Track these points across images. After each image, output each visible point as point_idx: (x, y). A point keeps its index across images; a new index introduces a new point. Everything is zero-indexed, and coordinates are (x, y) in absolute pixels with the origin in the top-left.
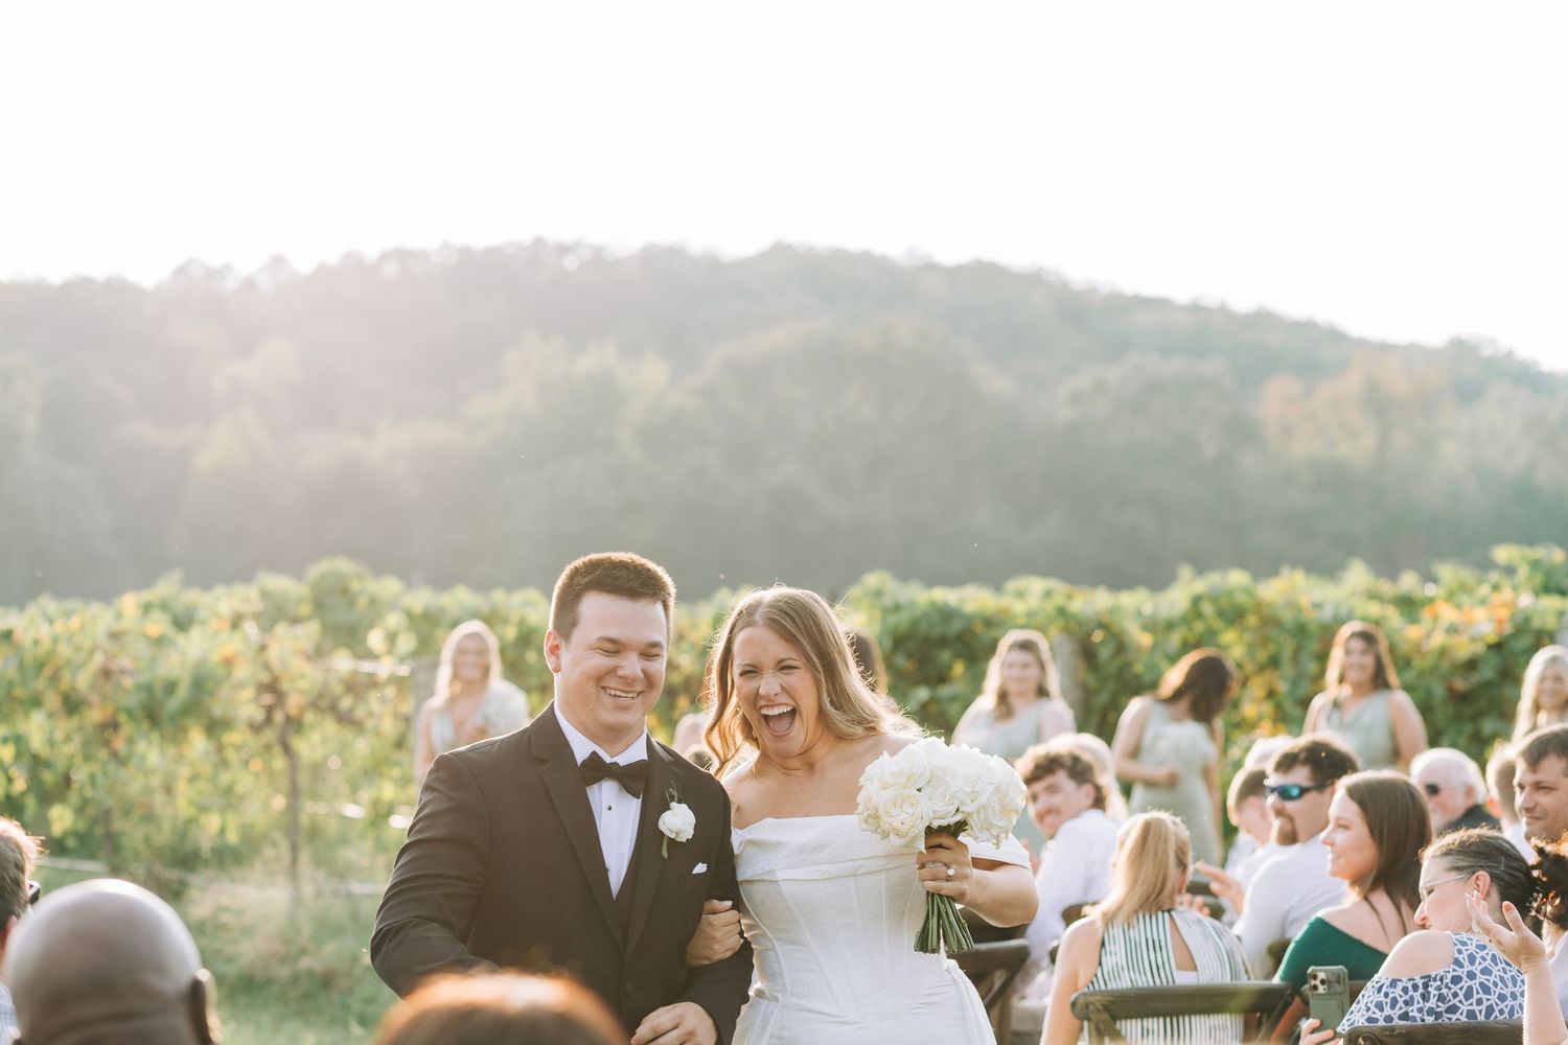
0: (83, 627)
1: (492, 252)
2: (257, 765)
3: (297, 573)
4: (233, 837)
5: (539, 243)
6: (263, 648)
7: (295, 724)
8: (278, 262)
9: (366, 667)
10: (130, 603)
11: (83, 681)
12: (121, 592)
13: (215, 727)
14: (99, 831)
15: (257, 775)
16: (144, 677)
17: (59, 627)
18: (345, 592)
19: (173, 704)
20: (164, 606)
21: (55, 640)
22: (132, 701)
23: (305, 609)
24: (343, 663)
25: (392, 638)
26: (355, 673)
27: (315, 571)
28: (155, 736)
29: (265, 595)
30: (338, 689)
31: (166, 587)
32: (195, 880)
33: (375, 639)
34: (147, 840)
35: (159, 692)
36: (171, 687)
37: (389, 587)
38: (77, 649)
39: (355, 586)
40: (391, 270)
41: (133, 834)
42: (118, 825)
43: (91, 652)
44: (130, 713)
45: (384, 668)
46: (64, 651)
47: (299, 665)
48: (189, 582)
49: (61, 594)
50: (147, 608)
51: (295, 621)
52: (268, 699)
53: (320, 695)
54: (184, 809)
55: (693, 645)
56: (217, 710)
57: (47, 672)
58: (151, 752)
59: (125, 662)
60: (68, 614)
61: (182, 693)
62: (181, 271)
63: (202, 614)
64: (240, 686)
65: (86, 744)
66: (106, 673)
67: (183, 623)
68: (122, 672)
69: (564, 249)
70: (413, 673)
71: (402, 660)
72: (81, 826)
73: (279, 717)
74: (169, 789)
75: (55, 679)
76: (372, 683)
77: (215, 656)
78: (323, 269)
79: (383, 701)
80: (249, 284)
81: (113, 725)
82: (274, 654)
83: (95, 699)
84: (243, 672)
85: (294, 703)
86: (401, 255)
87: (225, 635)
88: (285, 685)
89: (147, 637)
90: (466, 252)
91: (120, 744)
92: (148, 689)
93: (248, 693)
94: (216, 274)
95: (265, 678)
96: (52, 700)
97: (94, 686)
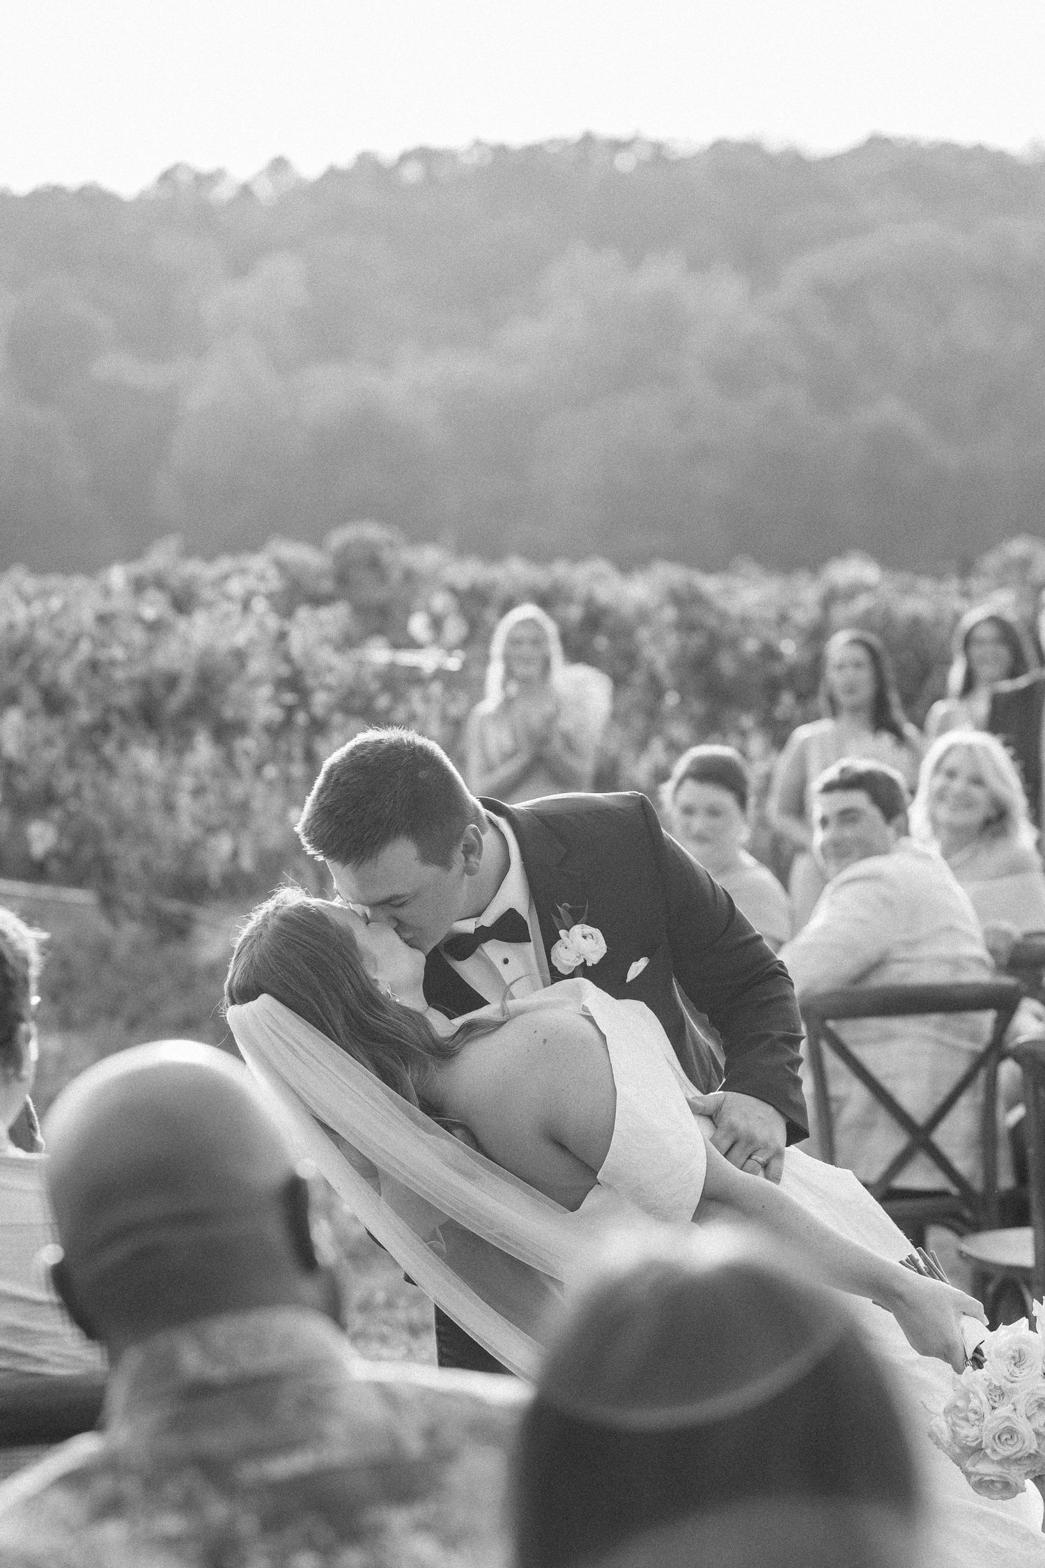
0: (65, 608)
1: (533, 151)
2: (271, 771)
3: (316, 540)
4: (247, 863)
5: (588, 139)
6: (282, 636)
7: (319, 727)
8: (279, 165)
9: (407, 658)
10: (117, 576)
11: (66, 674)
12: (107, 563)
13: (225, 732)
14: (88, 852)
15: (270, 783)
16: (139, 670)
17: (37, 609)
18: (374, 564)
19: (175, 703)
20: (159, 582)
21: (32, 624)
22: (125, 698)
23: (327, 586)
24: (379, 654)
25: (437, 623)
26: (392, 666)
27: (339, 538)
28: (152, 739)
29: (281, 566)
30: (374, 686)
31: (160, 557)
32: (203, 914)
33: (418, 625)
34: (145, 865)
35: (159, 690)
36: (172, 681)
37: (428, 558)
38: (59, 634)
39: (387, 556)
40: (412, 172)
41: (128, 858)
42: (112, 846)
43: (76, 641)
44: (122, 713)
45: (427, 660)
46: (43, 636)
47: (326, 655)
48: (188, 552)
49: (38, 569)
50: (138, 586)
51: (318, 601)
52: (289, 698)
53: (352, 693)
54: (186, 828)
55: (797, 627)
56: (229, 713)
57: (26, 661)
58: (146, 758)
59: (118, 653)
60: (45, 594)
61: (186, 689)
62: (167, 177)
63: (207, 594)
64: (255, 682)
65: (71, 750)
66: (94, 666)
67: (183, 602)
68: (113, 663)
69: (618, 146)
70: (465, 665)
71: (450, 650)
72: (66, 846)
73: (301, 718)
74: (169, 808)
75: (33, 672)
76: (414, 677)
77: (223, 645)
78: (333, 174)
79: (427, 700)
80: (246, 191)
81: (102, 727)
82: (296, 644)
83: (81, 696)
84: (257, 666)
85: (320, 700)
86: (424, 155)
87: (236, 620)
88: (310, 681)
89: (139, 620)
90: (501, 151)
91: (109, 749)
92: (145, 684)
93: (265, 691)
94: (205, 180)
95: (284, 670)
96: (31, 697)
97: (79, 680)
